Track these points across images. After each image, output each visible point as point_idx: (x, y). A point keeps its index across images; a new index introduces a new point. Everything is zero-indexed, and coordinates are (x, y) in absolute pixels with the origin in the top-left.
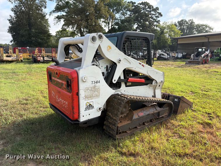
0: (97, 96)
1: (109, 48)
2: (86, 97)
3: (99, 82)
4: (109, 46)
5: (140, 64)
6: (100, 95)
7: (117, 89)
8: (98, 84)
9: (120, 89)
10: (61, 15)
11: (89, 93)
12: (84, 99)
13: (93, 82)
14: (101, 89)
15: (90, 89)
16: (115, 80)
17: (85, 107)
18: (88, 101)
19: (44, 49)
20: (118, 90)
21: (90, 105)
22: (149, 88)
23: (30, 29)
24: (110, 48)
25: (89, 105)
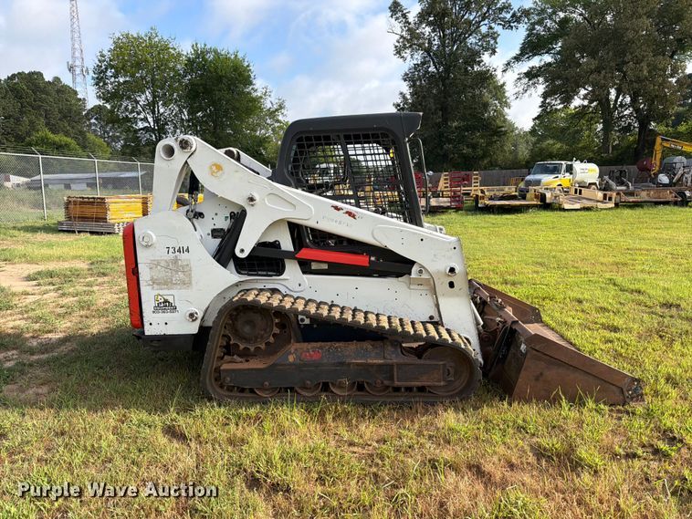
0: (186, 284)
1: (214, 168)
2: (154, 282)
3: (188, 250)
4: (215, 165)
5: (337, 208)
6: (193, 282)
7: (271, 276)
8: (184, 256)
9: (280, 277)
10: (543, 63)
11: (160, 273)
12: (149, 285)
13: (171, 250)
14: (193, 269)
15: (163, 264)
16: (242, 251)
17: (153, 304)
18: (161, 292)
19: (476, 175)
20: (274, 277)
21: (166, 301)
22: (409, 288)
23: (445, 120)
24: (219, 168)
25: (163, 300)
